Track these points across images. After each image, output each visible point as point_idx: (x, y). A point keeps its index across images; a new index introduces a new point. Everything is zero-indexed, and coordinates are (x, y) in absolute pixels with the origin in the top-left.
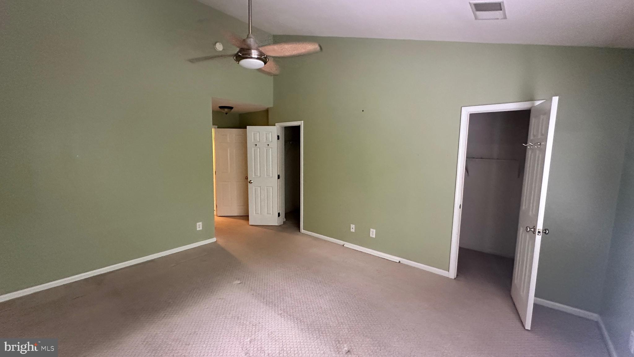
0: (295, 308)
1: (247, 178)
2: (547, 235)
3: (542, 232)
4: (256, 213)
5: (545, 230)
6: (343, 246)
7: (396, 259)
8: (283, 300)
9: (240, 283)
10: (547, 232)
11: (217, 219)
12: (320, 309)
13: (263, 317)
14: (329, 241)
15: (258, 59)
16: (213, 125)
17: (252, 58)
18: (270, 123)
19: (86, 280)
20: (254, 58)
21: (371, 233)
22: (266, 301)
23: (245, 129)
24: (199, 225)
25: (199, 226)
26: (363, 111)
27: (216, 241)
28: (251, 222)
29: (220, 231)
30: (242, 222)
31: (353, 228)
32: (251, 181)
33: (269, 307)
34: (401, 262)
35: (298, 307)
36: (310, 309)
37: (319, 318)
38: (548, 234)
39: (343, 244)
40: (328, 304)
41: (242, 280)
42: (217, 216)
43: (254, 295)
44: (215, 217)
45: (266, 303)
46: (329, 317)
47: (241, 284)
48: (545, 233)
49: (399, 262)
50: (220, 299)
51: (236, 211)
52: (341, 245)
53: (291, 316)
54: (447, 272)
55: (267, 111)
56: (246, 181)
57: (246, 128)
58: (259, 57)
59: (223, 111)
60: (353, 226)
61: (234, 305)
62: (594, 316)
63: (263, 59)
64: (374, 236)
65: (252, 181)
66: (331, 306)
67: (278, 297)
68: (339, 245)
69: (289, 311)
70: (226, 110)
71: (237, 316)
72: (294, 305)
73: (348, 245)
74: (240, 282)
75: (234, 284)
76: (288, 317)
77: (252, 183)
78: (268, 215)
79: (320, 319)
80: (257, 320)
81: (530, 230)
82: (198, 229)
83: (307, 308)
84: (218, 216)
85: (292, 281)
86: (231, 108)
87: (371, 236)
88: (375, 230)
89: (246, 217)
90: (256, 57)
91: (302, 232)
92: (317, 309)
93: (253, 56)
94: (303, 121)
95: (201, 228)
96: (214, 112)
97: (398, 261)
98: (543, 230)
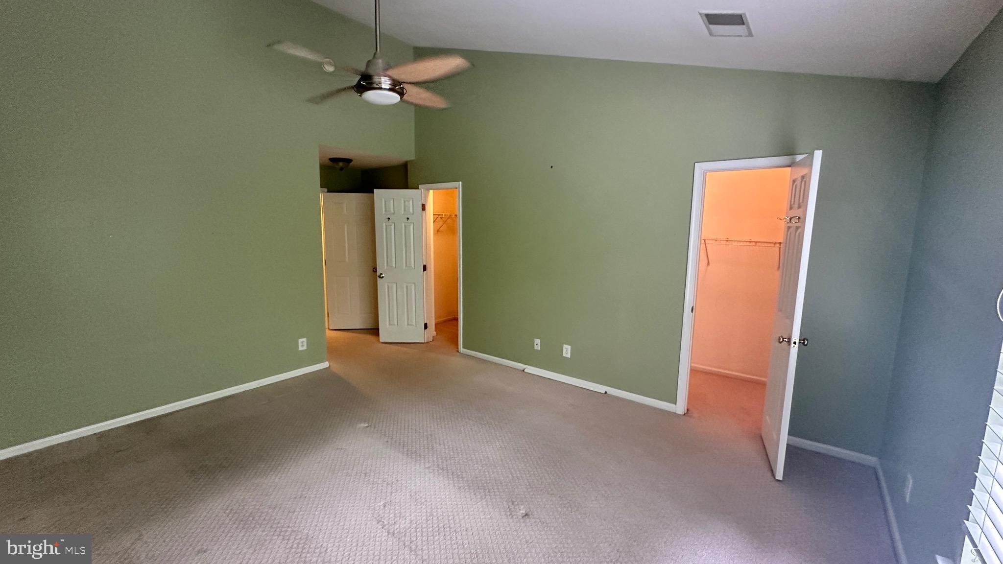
0: (450, 459)
1: (375, 270)
2: (805, 347)
3: (799, 343)
4: (390, 324)
5: (804, 340)
6: (523, 370)
7: (601, 389)
8: (433, 449)
9: (367, 427)
10: (806, 343)
11: (329, 333)
12: (487, 460)
13: (402, 472)
14: (502, 365)
15: (390, 90)
16: (321, 187)
17: (381, 89)
18: (410, 184)
19: (129, 426)
20: (385, 89)
21: (564, 350)
22: (407, 451)
23: (371, 194)
24: (302, 342)
25: (302, 344)
26: (552, 167)
27: (328, 366)
28: (383, 337)
29: (334, 351)
30: (370, 338)
31: (537, 344)
32: (381, 274)
33: (412, 458)
34: (608, 393)
35: (455, 458)
36: (472, 460)
37: (484, 472)
38: (808, 346)
39: (522, 369)
40: (498, 453)
41: (370, 423)
42: (329, 329)
43: (389, 442)
44: (327, 330)
45: (407, 454)
46: (500, 471)
47: (369, 427)
48: (804, 343)
49: (606, 393)
50: (337, 449)
51: (358, 321)
52: (521, 370)
53: (443, 470)
54: (674, 405)
55: (404, 167)
56: (374, 274)
57: (373, 192)
58: (391, 87)
59: (337, 166)
60: (537, 341)
61: (360, 458)
62: (871, 460)
63: (399, 90)
64: (569, 356)
65: (383, 275)
66: (503, 456)
67: (424, 445)
68: (518, 369)
69: (440, 464)
70: (341, 164)
71: (365, 472)
72: (449, 456)
73: (530, 369)
74: (367, 425)
75: (358, 427)
76: (440, 471)
77: (383, 277)
78: (409, 326)
79: (487, 473)
80: (394, 477)
81: (783, 341)
82: (301, 349)
83: (467, 459)
84: (331, 328)
85: (446, 423)
86: (348, 161)
87: (564, 355)
88: (570, 347)
89: (374, 331)
90: (388, 88)
91: (462, 352)
92: (483, 460)
93: (383, 86)
94: (461, 182)
95: (305, 348)
96: (323, 167)
97: (604, 392)
98: (800, 340)
